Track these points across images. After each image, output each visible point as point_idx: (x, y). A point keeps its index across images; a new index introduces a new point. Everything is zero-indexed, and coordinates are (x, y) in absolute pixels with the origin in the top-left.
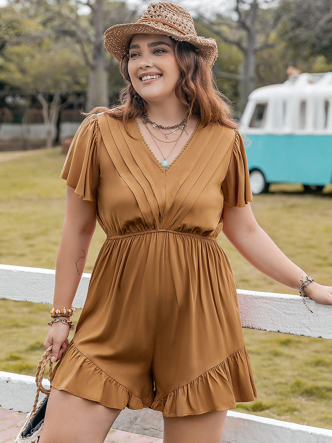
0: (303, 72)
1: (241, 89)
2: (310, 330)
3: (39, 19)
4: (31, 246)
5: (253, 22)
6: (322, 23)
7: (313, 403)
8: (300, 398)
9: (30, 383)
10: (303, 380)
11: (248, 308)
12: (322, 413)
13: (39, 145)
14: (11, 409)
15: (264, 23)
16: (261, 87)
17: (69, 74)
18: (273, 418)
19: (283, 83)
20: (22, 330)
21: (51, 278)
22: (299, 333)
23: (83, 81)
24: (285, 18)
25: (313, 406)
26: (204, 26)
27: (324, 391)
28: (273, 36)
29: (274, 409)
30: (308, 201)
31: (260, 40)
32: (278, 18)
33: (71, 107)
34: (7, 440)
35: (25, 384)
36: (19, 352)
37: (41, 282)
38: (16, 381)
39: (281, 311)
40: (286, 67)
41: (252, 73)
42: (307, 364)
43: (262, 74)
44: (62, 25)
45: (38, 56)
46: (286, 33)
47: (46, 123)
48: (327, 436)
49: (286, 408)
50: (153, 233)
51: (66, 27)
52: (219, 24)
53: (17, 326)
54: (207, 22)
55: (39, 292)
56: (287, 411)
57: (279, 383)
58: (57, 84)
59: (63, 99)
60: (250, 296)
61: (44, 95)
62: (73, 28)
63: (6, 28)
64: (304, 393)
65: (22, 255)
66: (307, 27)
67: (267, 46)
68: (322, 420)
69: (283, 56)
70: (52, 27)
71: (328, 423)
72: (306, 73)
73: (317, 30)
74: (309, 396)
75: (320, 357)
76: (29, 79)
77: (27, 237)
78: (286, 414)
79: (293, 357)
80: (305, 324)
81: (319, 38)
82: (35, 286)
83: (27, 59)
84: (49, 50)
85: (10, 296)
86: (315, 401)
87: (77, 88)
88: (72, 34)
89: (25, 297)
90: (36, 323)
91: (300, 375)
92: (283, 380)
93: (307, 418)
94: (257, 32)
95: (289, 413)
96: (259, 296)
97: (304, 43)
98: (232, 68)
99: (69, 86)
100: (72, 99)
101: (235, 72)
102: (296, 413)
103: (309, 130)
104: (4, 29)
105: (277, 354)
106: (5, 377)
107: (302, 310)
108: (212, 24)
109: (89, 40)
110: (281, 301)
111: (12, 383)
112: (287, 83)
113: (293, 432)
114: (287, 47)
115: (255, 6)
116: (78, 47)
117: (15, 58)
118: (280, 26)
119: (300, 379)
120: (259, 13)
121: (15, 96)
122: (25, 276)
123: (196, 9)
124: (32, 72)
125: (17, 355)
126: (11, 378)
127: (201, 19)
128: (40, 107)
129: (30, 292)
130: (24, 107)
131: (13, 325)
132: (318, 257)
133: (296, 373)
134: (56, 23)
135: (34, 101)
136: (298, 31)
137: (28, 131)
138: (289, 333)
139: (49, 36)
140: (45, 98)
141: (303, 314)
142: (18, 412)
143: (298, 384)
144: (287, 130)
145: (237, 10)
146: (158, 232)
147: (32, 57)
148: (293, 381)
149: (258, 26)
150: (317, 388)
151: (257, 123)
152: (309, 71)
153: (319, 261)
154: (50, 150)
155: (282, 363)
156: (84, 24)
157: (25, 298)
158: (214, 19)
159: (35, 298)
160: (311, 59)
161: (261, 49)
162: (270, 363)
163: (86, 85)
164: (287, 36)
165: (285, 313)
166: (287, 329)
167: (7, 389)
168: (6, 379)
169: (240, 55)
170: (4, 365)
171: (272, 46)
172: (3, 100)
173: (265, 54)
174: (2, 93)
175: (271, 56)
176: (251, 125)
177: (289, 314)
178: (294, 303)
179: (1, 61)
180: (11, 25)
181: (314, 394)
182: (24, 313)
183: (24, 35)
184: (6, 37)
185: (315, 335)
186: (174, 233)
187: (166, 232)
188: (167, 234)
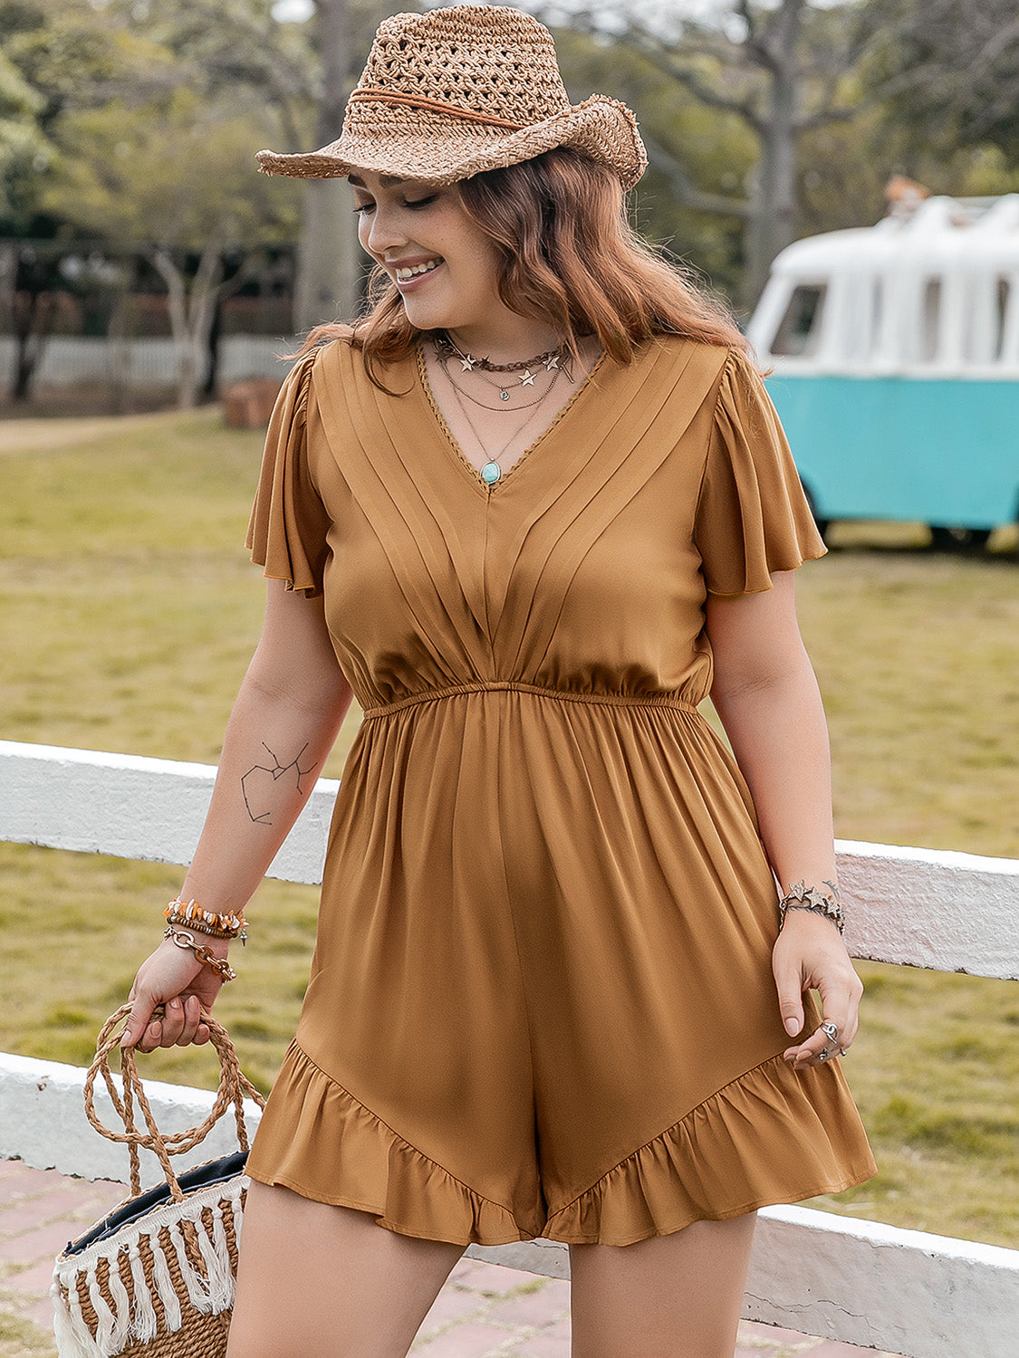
0: (935, 192)
1: (752, 243)
2: (933, 951)
3: (163, 32)
4: (127, 694)
5: (789, 44)
6: (993, 48)
7: (944, 1166)
8: (906, 1150)
10: (915, 1099)
12: (972, 1196)
13: (157, 401)
14: (49, 1169)
15: (821, 48)
16: (810, 236)
17: (245, 193)
18: (819, 1207)
19: (874, 225)
20: (92, 939)
21: (170, 786)
22: (898, 958)
23: (288, 214)
24: (884, 35)
25: (944, 1175)
26: (646, 56)
27: (977, 1131)
28: (849, 86)
30: (944, 572)
31: (809, 97)
32: (862, 35)
33: (251, 289)
36: (85, 1003)
37: (141, 798)
38: (66, 1086)
40: (885, 178)
41: (784, 195)
42: (931, 1052)
43: (816, 200)
44: (226, 49)
45: (158, 142)
46: (888, 78)
47: (176, 335)
48: (978, 1264)
50: (471, 692)
51: (239, 57)
52: (688, 52)
53: (80, 927)
54: (653, 46)
55: (134, 827)
56: (865, 1189)
58: (210, 222)
59: (230, 267)
61: (174, 255)
62: (261, 58)
63: (65, 57)
64: (918, 1136)
65: (99, 721)
66: (950, 62)
67: (830, 116)
68: (969, 1217)
69: (877, 148)
70: (198, 56)
71: (987, 1225)
72: (945, 197)
73: (979, 70)
74: (933, 1146)
75: (968, 1031)
76: (129, 209)
77: (117, 669)
78: (860, 1196)
79: (886, 1031)
80: (916, 931)
81: (983, 94)
82: (124, 809)
83: (124, 150)
84: (188, 124)
85: (52, 837)
86: (952, 1162)
87: (271, 236)
88: (257, 77)
89: (95, 841)
90: (137, 921)
91: (908, 1085)
93: (926, 1211)
94: (801, 74)
95: (870, 1195)
97: (940, 107)
98: (728, 179)
99: (247, 230)
100: (253, 268)
101: (737, 192)
102: (893, 1195)
103: (950, 364)
104: (58, 60)
106: (33, 1075)
107: (908, 890)
108: (669, 49)
109: (305, 96)
110: (845, 863)
111: (53, 1091)
112: (886, 226)
113: (879, 1250)
114: (888, 122)
116: (272, 115)
117: (88, 146)
118: (868, 57)
119: (905, 1095)
120: (808, 20)
121: (88, 256)
122: (96, 779)
123: (622, 6)
124: (140, 185)
125: (76, 1011)
126: (50, 1078)
127: (637, 35)
128: (162, 290)
129: (109, 825)
130: (112, 291)
131: (68, 924)
132: (969, 738)
133: (893, 1077)
134: (211, 44)
135: (144, 271)
136: (922, 74)
137: (127, 360)
138: (870, 958)
139: (189, 83)
140: (175, 263)
141: (912, 902)
142: (72, 1176)
143: (900, 1110)
144: (885, 363)
145: (743, 10)
146: (488, 691)
147: (141, 142)
148: (884, 1100)
149: (803, 58)
150: (958, 1124)
151: (794, 342)
152: (954, 189)
153: (973, 751)
154: (187, 416)
156: (294, 47)
157: (94, 844)
158: (674, 35)
159: (124, 844)
160: (960, 154)
161: (813, 125)
163: (297, 226)
164: (890, 89)
165: (856, 896)
166: (864, 945)
167: (40, 1110)
168: (37, 1080)
169: (750, 144)
170: (38, 1039)
171: (842, 117)
172: (53, 268)
173: (825, 139)
174: (50, 249)
175: (841, 146)
176: (777, 348)
177: (871, 902)
178: (884, 869)
179: (46, 154)
180: (80, 49)
181: (949, 1140)
182: (100, 889)
183: (117, 80)
184: (65, 84)
185: (948, 964)
186: (533, 694)
187: (511, 690)
188: (515, 695)
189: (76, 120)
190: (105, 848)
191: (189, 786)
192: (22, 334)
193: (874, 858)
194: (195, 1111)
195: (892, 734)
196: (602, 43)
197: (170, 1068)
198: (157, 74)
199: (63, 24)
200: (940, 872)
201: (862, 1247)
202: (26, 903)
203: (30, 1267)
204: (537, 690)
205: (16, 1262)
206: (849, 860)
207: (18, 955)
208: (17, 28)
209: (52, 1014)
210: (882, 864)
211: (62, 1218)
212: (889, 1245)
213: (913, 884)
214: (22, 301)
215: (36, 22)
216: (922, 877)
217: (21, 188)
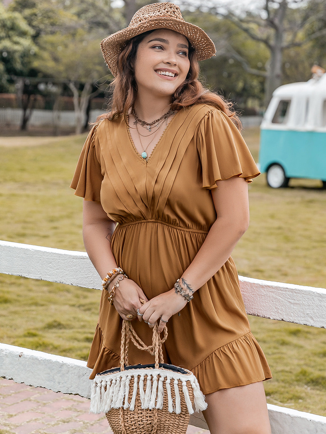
1: (267, 86)
2: (314, 320)
3: (74, 10)
4: (55, 228)
5: (281, 21)
7: (318, 392)
8: (306, 386)
9: (41, 359)
10: (309, 370)
11: (254, 296)
13: (69, 132)
14: (22, 383)
15: (292, 22)
16: (286, 84)
17: (99, 64)
18: (275, 404)
19: (307, 81)
20: (40, 308)
21: (66, 258)
22: (302, 323)
24: (313, 18)
25: (318, 395)
26: (234, 23)
28: (301, 35)
29: (276, 396)
31: (287, 38)
32: (305, 18)
33: (102, 95)
34: (19, 413)
35: (37, 359)
36: (37, 329)
37: (56, 262)
38: (28, 356)
39: (286, 300)
40: (311, 65)
41: (278, 70)
42: (315, 354)
43: (288, 72)
44: (95, 17)
45: (71, 46)
46: (314, 32)
47: (76, 110)
49: (290, 396)
50: (143, 222)
51: (99, 19)
52: (248, 22)
53: (36, 304)
54: (236, 19)
55: (53, 272)
56: (291, 399)
57: (282, 371)
58: (88, 73)
59: (94, 88)
60: (257, 284)
61: (75, 84)
62: (106, 20)
63: (42, 17)
64: (310, 382)
65: (45, 237)
67: (294, 45)
68: (325, 409)
69: (310, 56)
70: (86, 18)
74: (314, 385)
76: (61, 68)
77: (52, 220)
78: (289, 401)
79: (301, 347)
80: (308, 314)
82: (50, 266)
83: (60, 48)
84: (82, 41)
85: (26, 274)
86: (320, 390)
88: (105, 26)
90: (55, 303)
91: (306, 365)
92: (287, 369)
93: (311, 407)
94: (285, 30)
95: (293, 401)
96: (265, 285)
98: (260, 64)
99: (101, 76)
101: (263, 69)
102: (300, 401)
104: (40, 18)
105: (284, 343)
106: (18, 352)
107: (306, 300)
108: (241, 21)
110: (286, 291)
111: (24, 357)
112: (311, 81)
113: (293, 418)
114: (313, 47)
115: (284, 5)
117: (49, 47)
118: (307, 26)
119: (305, 368)
120: (288, 12)
121: (47, 83)
122: (41, 255)
123: (226, 6)
124: (65, 60)
125: (34, 332)
126: (23, 353)
127: (231, 16)
128: (71, 95)
129: (45, 271)
130: (55, 95)
131: (32, 303)
133: (302, 362)
134: (91, 14)
135: (66, 88)
136: (325, 31)
137: (59, 117)
138: (293, 322)
139: (83, 27)
140: (76, 86)
141: (307, 304)
142: (29, 385)
143: (304, 373)
144: (309, 127)
145: (266, 8)
146: (149, 222)
147: (66, 46)
148: (299, 370)
149: (286, 24)
150: (323, 378)
151: (280, 119)
154: (79, 136)
155: (289, 352)
156: (117, 16)
157: (41, 277)
158: (243, 16)
159: (50, 277)
161: (288, 47)
162: (275, 351)
164: (314, 36)
165: (289, 302)
166: (291, 318)
167: (20, 364)
168: (19, 354)
169: (267, 53)
170: (21, 340)
171: (299, 45)
172: (36, 86)
173: (292, 52)
174: (35, 80)
175: (298, 54)
176: (274, 121)
177: (294, 304)
178: (298, 293)
179: (35, 49)
180: (47, 15)
181: (320, 383)
182: (43, 292)
183: (59, 25)
184: (42, 26)
185: (318, 325)
186: (162, 224)
187: (155, 222)
188: (157, 224)
189: (45, 38)
190: (44, 278)
191: (73, 259)
192: (25, 109)
193: (296, 289)
194: (70, 365)
195: (307, 249)
196: (219, 18)
197: (64, 352)
198: (72, 24)
199: (42, 6)
200: (316, 295)
201: (287, 417)
202: (19, 296)
203: (15, 415)
204: (163, 222)
205: (11, 414)
206: (287, 290)
207: (15, 313)
208: (26, 7)
209: (26, 333)
210: (298, 292)
211: (27, 400)
212: (296, 417)
213: (308, 298)
214: (25, 97)
215: (33, 5)
216: (311, 296)
217: (26, 60)
